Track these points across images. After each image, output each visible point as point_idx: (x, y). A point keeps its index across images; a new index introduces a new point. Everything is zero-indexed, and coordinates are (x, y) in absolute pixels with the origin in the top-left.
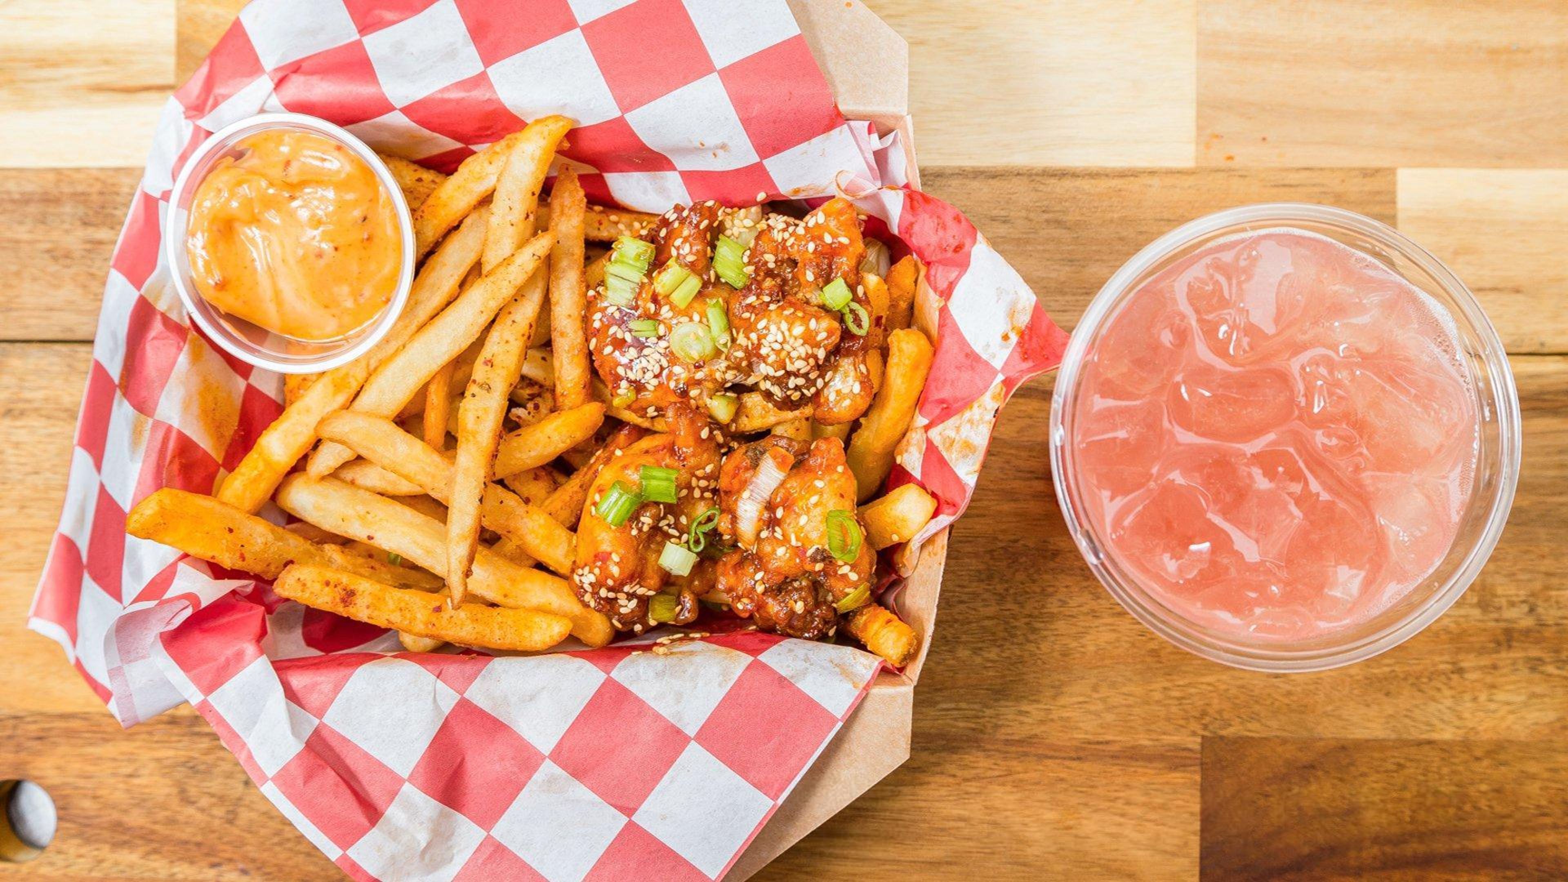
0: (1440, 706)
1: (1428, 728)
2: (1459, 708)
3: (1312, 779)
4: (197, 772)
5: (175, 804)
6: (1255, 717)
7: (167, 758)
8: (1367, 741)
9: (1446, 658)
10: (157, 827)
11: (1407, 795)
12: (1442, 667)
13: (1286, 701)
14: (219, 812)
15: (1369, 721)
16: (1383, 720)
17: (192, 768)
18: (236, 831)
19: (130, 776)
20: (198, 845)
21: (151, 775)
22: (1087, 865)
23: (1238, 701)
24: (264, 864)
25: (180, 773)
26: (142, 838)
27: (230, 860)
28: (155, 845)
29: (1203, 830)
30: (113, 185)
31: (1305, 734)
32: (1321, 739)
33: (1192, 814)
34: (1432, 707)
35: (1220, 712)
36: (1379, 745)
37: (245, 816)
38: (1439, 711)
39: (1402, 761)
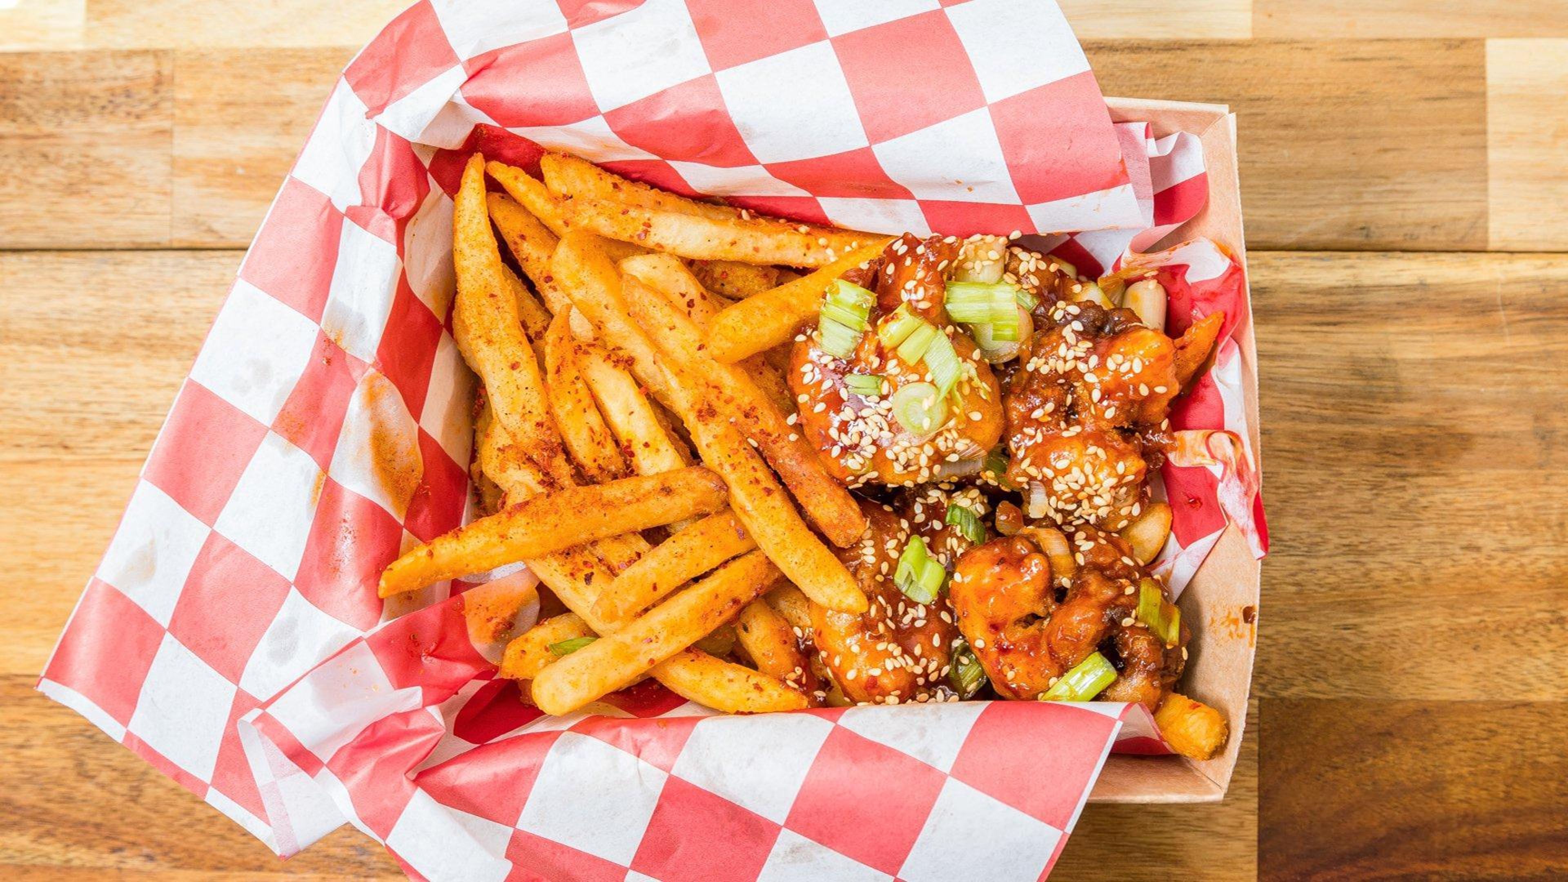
0: (1538, 662)
1: (1525, 688)
2: (1560, 664)
3: (1388, 749)
4: (97, 742)
5: (71, 779)
6: (1321, 675)
7: (64, 726)
8: (1453, 703)
9: (1544, 605)
10: (50, 806)
11: (1501, 767)
12: (1539, 616)
13: (1357, 656)
14: (121, 788)
15: (1454, 679)
16: (1473, 679)
17: (90, 737)
18: (140, 811)
19: (21, 747)
20: (98, 826)
21: (44, 745)
22: (1126, 849)
23: (1301, 657)
24: (172, 848)
25: (77, 744)
26: (33, 818)
27: (134, 844)
28: (48, 826)
29: (1260, 808)
30: (15, 72)
31: (1379, 695)
32: (1399, 701)
33: (1249, 790)
34: (1529, 663)
35: (1280, 669)
36: (1467, 708)
37: (150, 792)
38: (1537, 667)
39: (1494, 727)
